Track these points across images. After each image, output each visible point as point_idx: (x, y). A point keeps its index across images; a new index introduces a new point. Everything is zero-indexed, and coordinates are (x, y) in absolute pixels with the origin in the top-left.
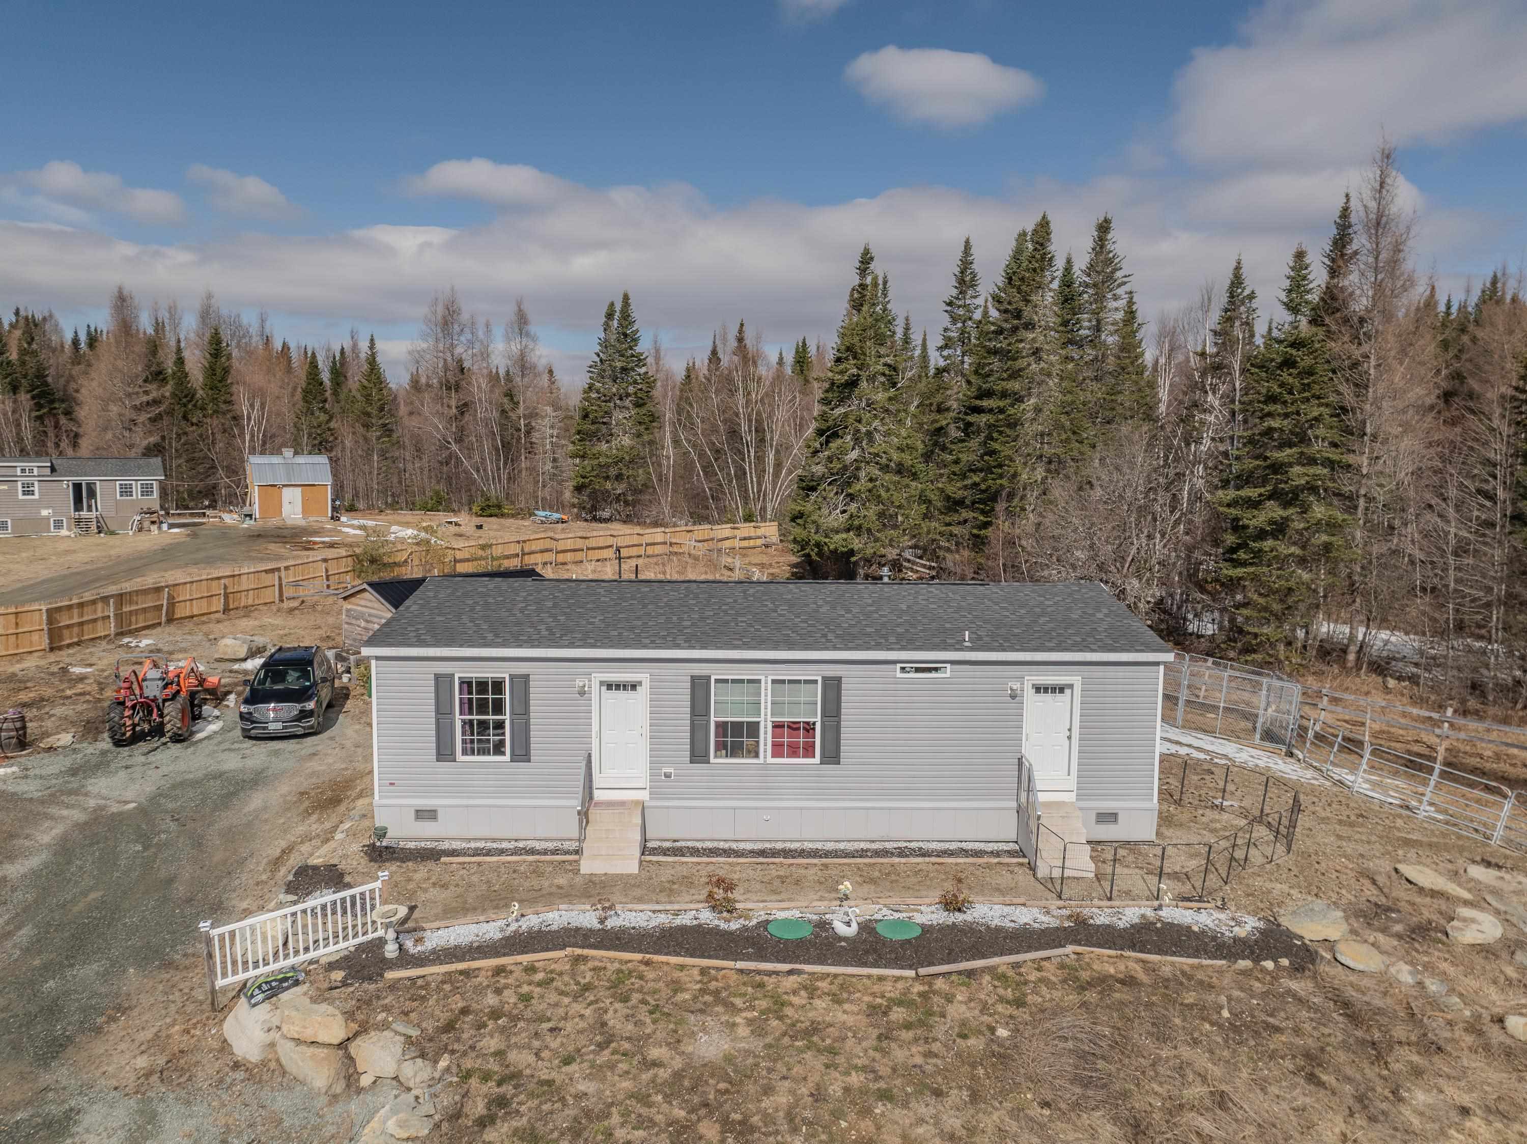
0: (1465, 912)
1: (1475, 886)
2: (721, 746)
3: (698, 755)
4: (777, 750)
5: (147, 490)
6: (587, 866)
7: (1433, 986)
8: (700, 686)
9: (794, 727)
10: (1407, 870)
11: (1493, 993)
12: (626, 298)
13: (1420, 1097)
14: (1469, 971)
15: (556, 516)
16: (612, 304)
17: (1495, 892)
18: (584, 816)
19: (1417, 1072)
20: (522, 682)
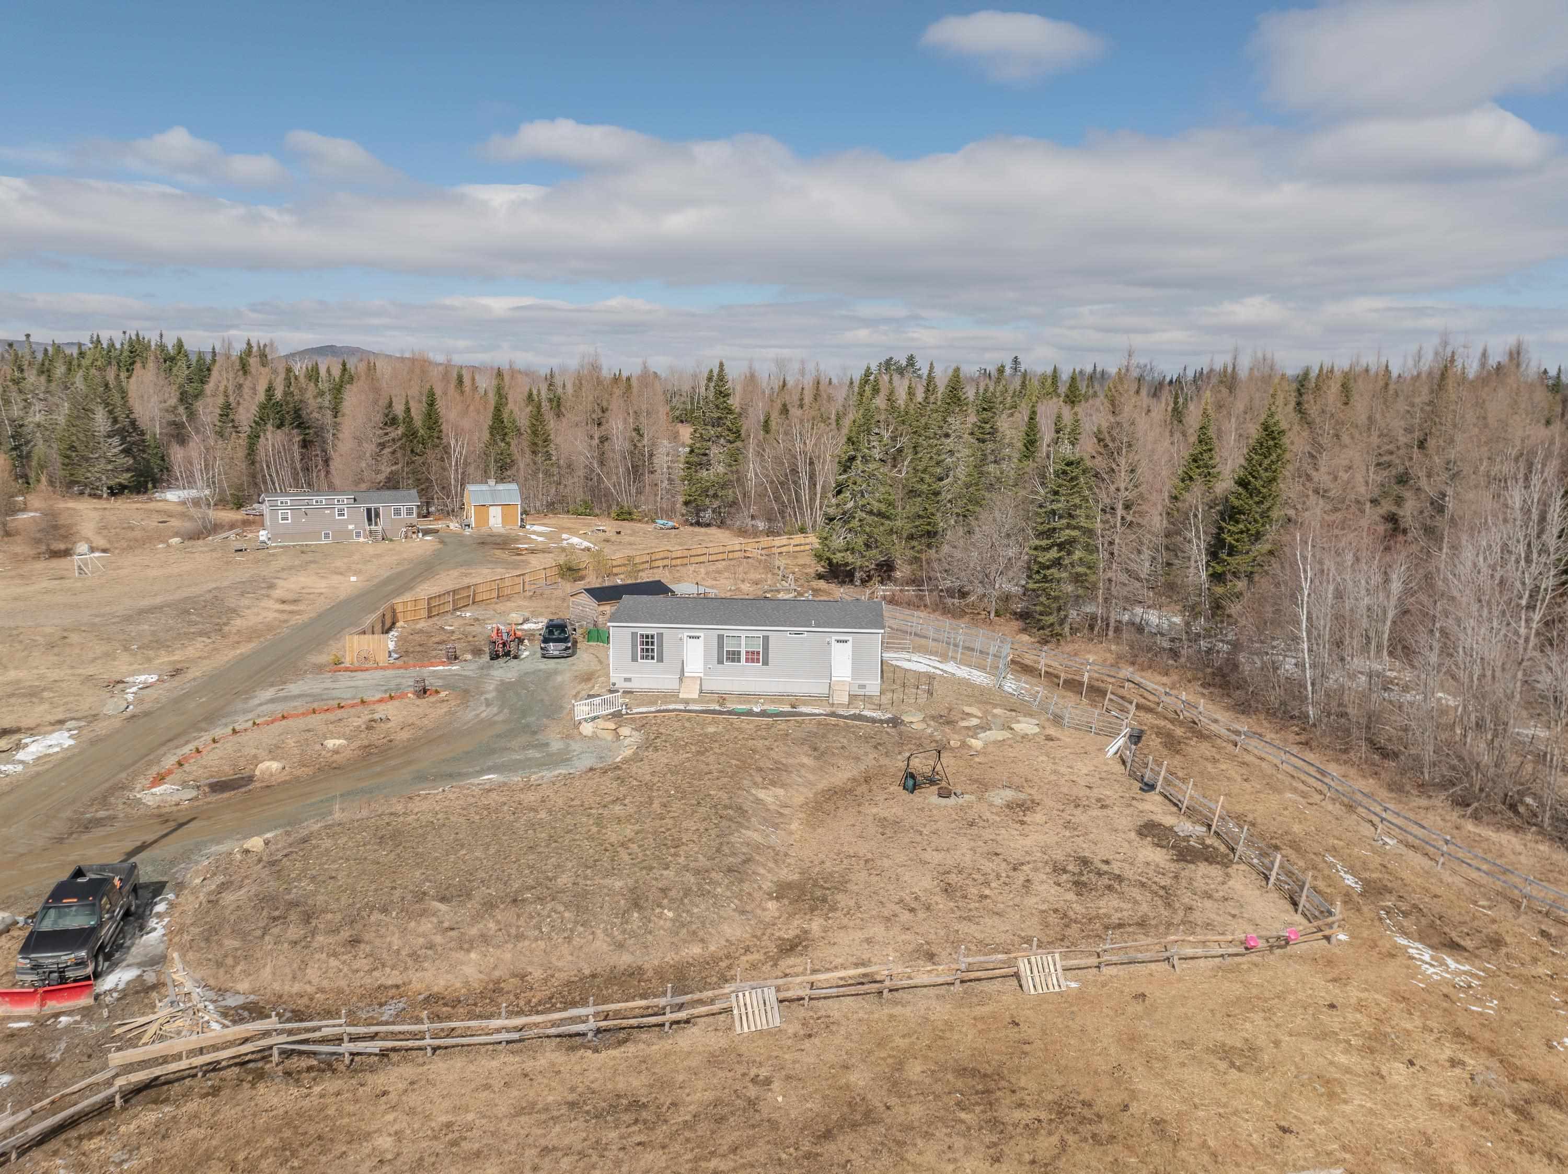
1: (988, 714)
2: (728, 659)
3: (720, 662)
4: (747, 660)
5: (409, 513)
6: (681, 696)
7: (936, 733)
8: (721, 638)
9: (753, 653)
12: (721, 365)
15: (671, 524)
16: (711, 371)
18: (681, 679)
20: (661, 635)
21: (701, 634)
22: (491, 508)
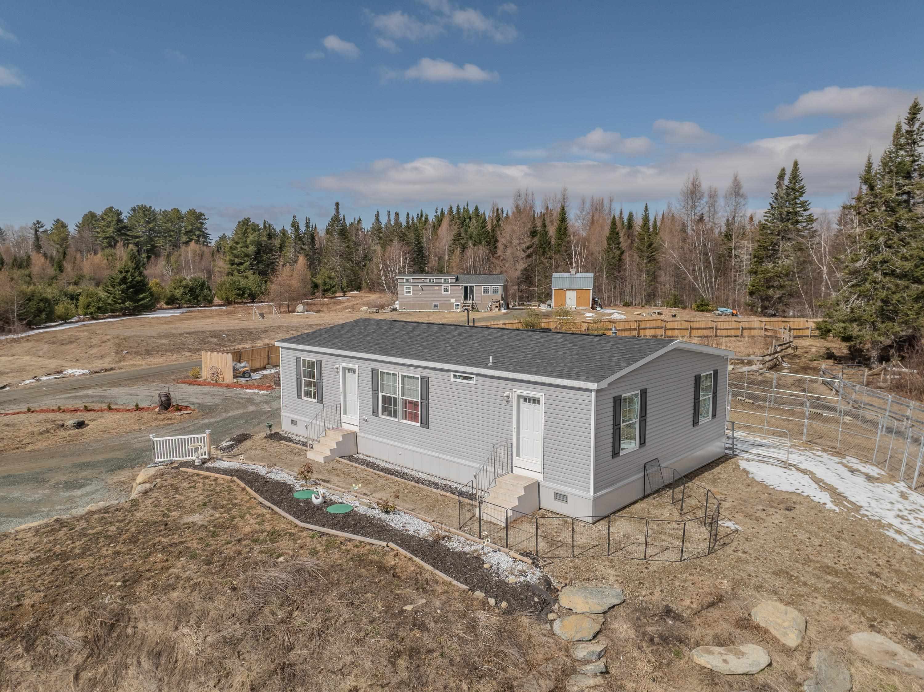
2: (383, 409)
3: (375, 412)
4: (405, 415)
5: (495, 291)
8: (375, 374)
9: (410, 403)
12: (796, 164)
15: (729, 311)
16: (783, 170)
21: (356, 366)
22: (568, 292)
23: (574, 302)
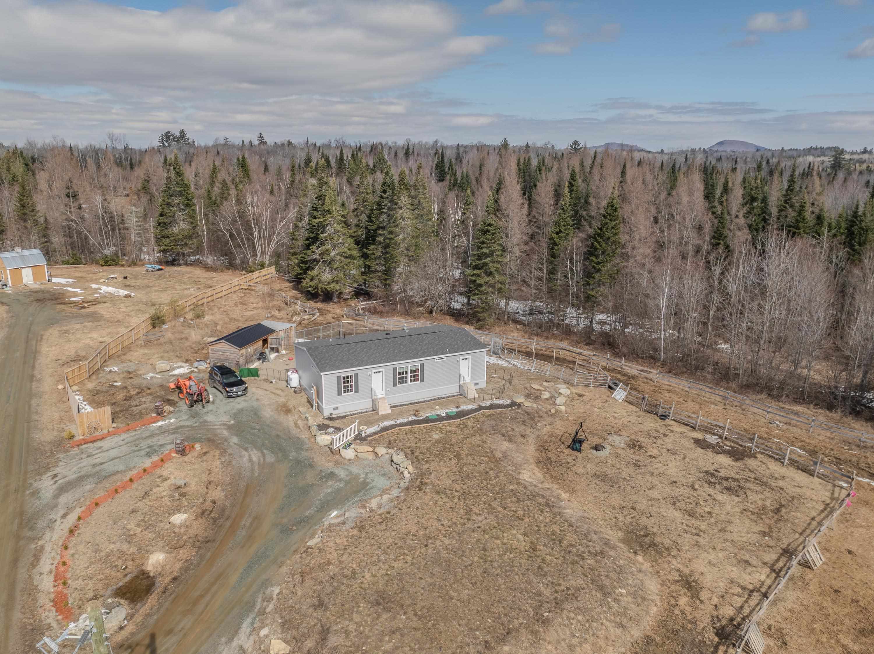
0: (543, 392)
1: (545, 387)
2: (399, 382)
3: (395, 385)
4: (411, 381)
6: (380, 413)
7: (540, 407)
8: (395, 370)
10: (533, 386)
11: (549, 407)
13: (540, 424)
14: (545, 403)
15: (158, 267)
17: (548, 387)
18: (374, 402)
19: (539, 421)
20: (356, 375)
21: (383, 369)
22: (23, 270)
23: (31, 278)
